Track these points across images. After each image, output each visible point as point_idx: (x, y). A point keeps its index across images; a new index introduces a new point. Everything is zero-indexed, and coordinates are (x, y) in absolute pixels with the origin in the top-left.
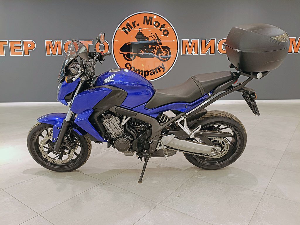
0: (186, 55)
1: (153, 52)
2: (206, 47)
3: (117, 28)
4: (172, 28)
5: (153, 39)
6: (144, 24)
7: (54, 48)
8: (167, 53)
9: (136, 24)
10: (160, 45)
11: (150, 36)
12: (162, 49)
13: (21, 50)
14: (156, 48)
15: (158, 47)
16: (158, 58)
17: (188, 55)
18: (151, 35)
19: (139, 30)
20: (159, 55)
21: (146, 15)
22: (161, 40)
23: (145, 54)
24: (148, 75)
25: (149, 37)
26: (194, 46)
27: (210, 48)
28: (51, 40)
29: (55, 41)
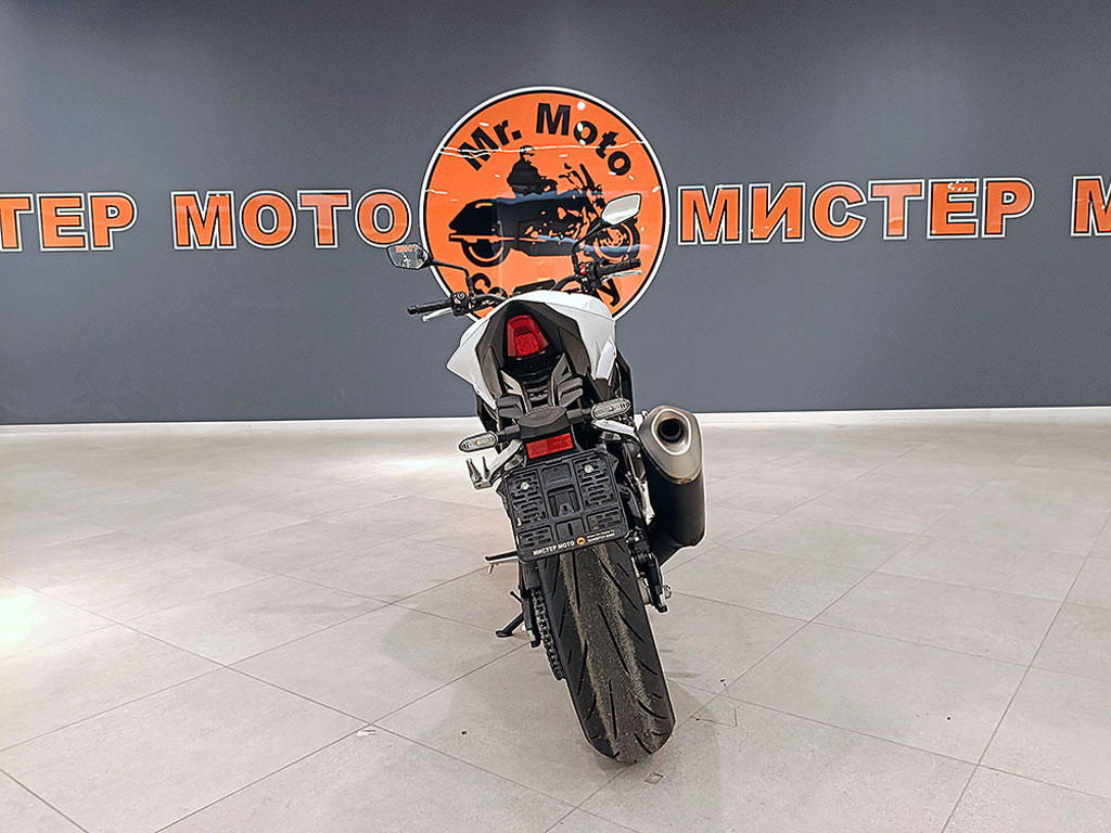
0: (696, 243)
1: (572, 231)
2: (768, 213)
3: (441, 146)
4: (643, 145)
5: (573, 187)
6: (540, 130)
7: (203, 222)
8: (625, 236)
9: (508, 131)
10: (598, 209)
11: (561, 177)
14: (586, 220)
16: (593, 254)
17: (703, 243)
18: (565, 172)
19: (522, 154)
20: (596, 243)
21: (545, 99)
22: (601, 190)
23: (544, 239)
25: (556, 179)
26: (725, 209)
27: (783, 219)
28: (196, 193)
29: (208, 197)
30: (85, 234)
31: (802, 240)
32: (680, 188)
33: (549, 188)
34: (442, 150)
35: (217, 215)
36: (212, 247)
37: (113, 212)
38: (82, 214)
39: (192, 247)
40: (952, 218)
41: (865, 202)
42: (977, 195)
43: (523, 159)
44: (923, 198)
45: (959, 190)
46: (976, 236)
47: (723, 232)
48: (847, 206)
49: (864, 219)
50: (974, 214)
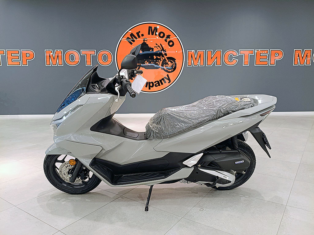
0: (192, 66)
1: (158, 62)
2: (212, 58)
3: (121, 38)
4: (178, 38)
5: (158, 50)
6: (149, 34)
7: (54, 58)
8: (172, 64)
9: (140, 34)
10: (165, 56)
11: (155, 47)
12: (167, 60)
13: (19, 59)
14: (161, 59)
15: (164, 58)
16: (164, 69)
17: (194, 66)
18: (156, 46)
19: (144, 40)
20: (164, 66)
21: (150, 25)
22: (166, 51)
23: (150, 64)
24: (152, 86)
25: (153, 48)
26: (200, 57)
27: (216, 60)
28: (52, 50)
29: (55, 51)
30: (20, 61)
31: (221, 65)
32: (188, 51)
33: (151, 50)
34: (122, 39)
35: (58, 56)
36: (56, 65)
37: (28, 55)
38: (19, 56)
39: (51, 65)
40: (261, 60)
41: (238, 55)
42: (268, 54)
43: (144, 42)
44: (254, 54)
45: (263, 52)
46: (268, 65)
47: (199, 63)
48: (233, 56)
49: (238, 60)
50: (267, 59)
